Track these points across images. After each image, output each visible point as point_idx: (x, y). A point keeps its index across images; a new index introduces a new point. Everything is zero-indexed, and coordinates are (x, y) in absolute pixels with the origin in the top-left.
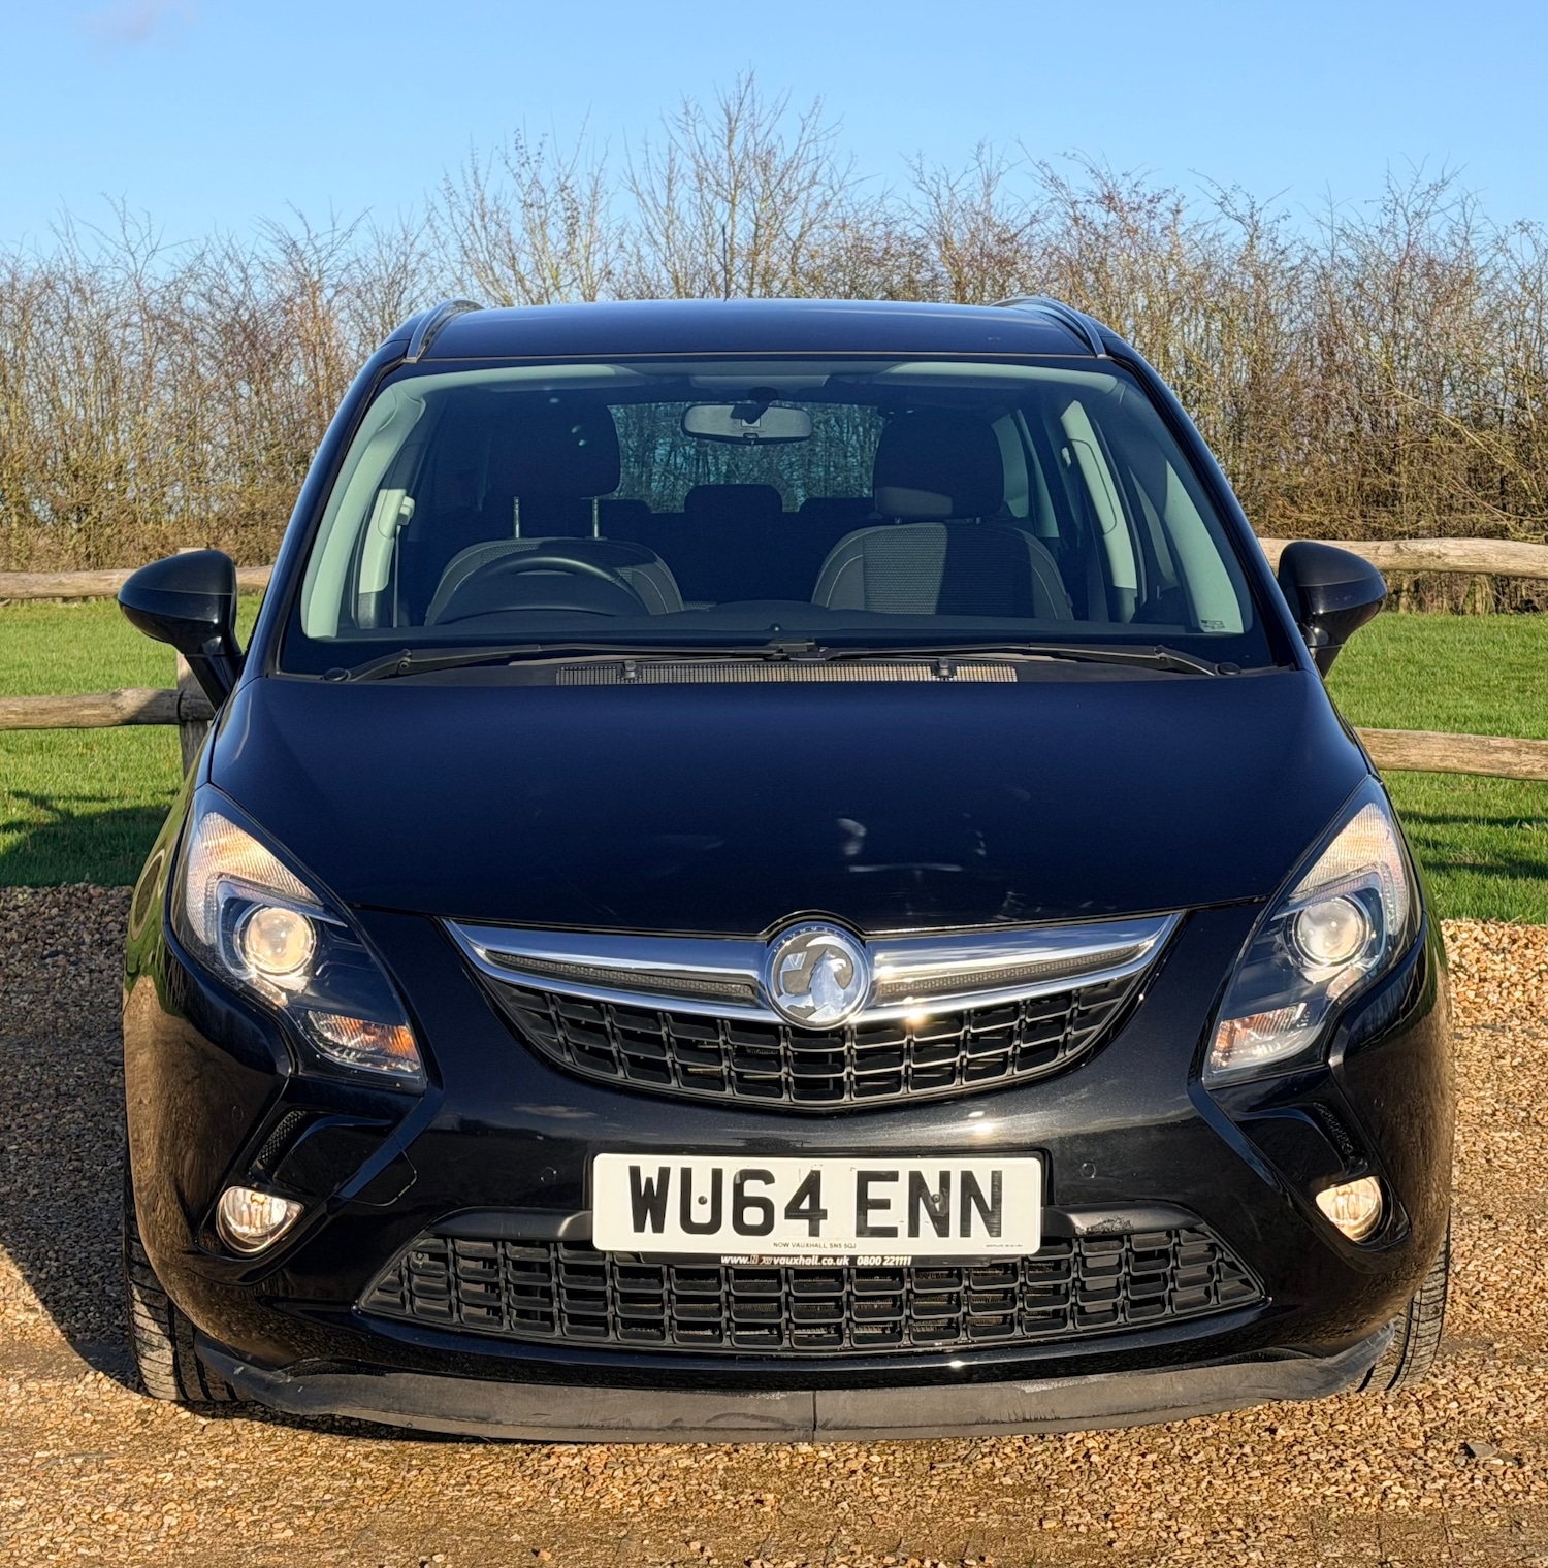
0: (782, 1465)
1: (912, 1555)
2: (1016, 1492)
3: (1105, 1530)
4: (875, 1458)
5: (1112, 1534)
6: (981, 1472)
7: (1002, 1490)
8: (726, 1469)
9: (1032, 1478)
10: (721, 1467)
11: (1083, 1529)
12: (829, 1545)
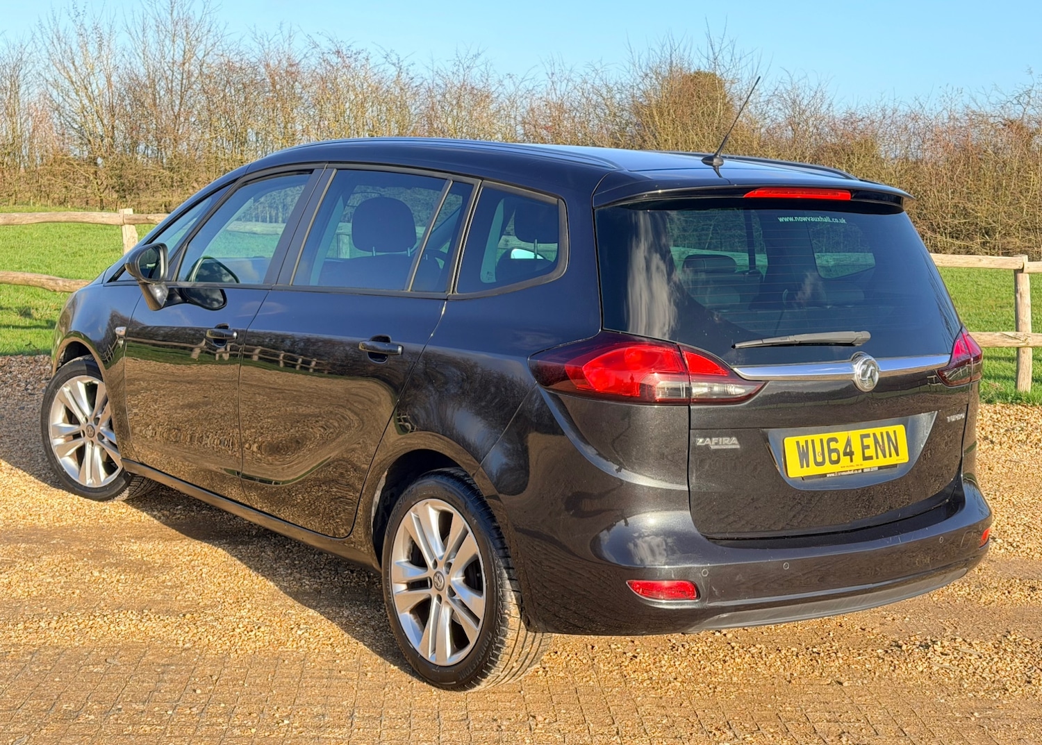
0: (86, 581)
1: (125, 609)
2: (171, 587)
3: (199, 599)
4: (122, 577)
5: (201, 600)
6: (160, 581)
7: (166, 587)
8: (64, 582)
9: (179, 582)
10: (63, 581)
11: (191, 599)
12: (95, 607)
